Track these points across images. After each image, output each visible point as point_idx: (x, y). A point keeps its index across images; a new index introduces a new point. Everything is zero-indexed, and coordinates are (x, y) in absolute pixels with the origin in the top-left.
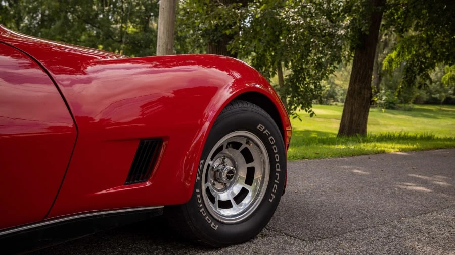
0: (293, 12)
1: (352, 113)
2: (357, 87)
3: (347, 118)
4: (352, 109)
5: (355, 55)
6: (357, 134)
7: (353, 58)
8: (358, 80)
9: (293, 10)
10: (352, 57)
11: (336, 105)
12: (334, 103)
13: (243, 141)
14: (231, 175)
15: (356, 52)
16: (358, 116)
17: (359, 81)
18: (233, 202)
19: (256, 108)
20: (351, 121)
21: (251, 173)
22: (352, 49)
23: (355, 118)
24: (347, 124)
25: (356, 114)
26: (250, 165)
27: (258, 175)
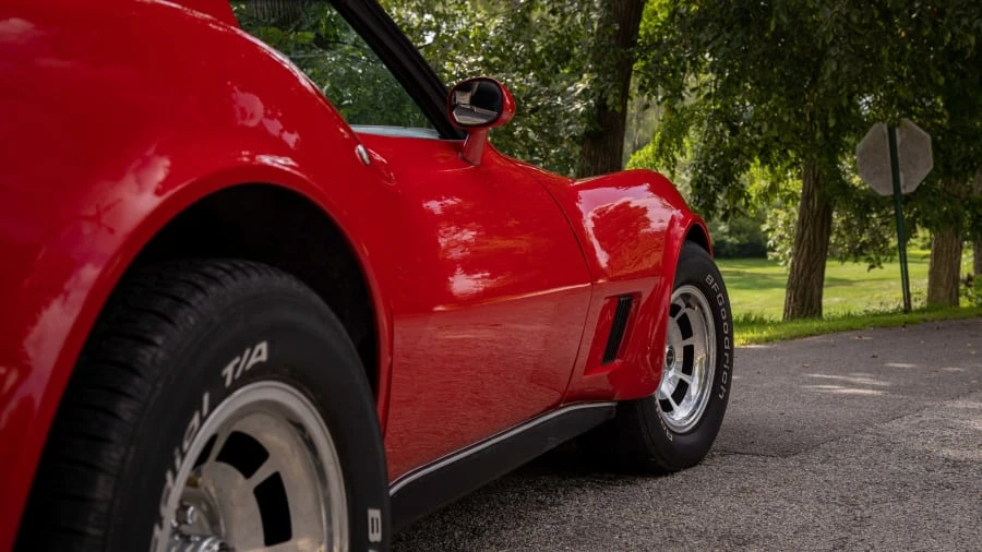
13: (684, 304)
14: (670, 358)
18: (672, 402)
21: (688, 354)
26: (688, 342)
27: (699, 356)
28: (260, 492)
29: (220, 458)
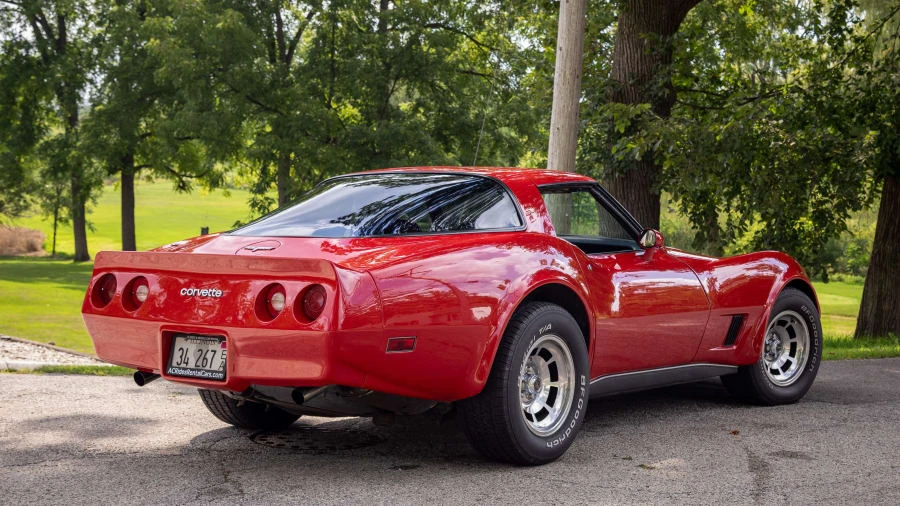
0: (775, 126)
1: (880, 299)
2: (889, 249)
3: (870, 307)
4: (880, 289)
5: (884, 188)
6: (890, 334)
7: (880, 195)
8: (890, 236)
9: (775, 122)
10: (878, 191)
11: (840, 280)
12: (835, 276)
13: (789, 320)
14: (780, 348)
15: (885, 182)
16: (892, 303)
17: (893, 238)
18: (781, 371)
19: (800, 293)
20: (879, 314)
21: (793, 347)
22: (878, 178)
23: (886, 307)
24: (871, 320)
25: (888, 299)
26: (793, 340)
27: (800, 347)
28: (550, 366)
29: (539, 355)
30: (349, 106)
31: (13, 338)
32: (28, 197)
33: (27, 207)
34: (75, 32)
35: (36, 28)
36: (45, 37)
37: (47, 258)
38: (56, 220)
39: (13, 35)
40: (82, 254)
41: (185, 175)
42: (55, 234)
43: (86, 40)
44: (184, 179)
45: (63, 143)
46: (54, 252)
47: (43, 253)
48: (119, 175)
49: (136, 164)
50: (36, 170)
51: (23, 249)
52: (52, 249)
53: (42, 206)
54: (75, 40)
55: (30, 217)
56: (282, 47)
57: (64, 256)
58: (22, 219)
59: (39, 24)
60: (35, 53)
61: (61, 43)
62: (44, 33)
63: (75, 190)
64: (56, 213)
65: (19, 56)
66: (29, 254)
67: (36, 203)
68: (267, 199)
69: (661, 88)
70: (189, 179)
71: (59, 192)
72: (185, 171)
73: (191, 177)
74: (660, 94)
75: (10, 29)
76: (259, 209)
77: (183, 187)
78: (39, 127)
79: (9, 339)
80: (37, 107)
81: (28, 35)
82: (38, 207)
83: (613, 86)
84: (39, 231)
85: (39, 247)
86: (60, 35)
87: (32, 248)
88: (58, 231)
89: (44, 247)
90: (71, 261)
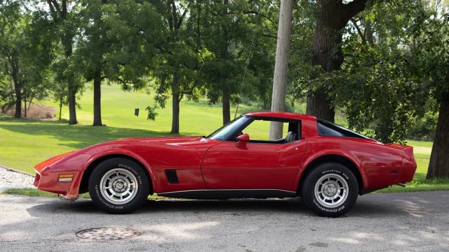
1: (438, 159)
2: (442, 135)
3: (434, 163)
4: (438, 155)
8: (443, 129)
20: (438, 166)
24: (434, 169)
25: (442, 159)
30: (207, 51)
31: (13, 169)
32: (47, 91)
33: (47, 95)
34: (71, 8)
35: (51, 5)
36: (56, 10)
37: (56, 122)
38: (61, 103)
39: (39, 8)
40: (73, 120)
41: (127, 82)
42: (61, 110)
43: (77, 12)
44: (127, 84)
45: (64, 65)
46: (60, 118)
47: (54, 119)
48: (93, 82)
49: (102, 76)
50: (51, 78)
51: (44, 117)
52: (59, 117)
53: (55, 95)
54: (72, 12)
55: (49, 100)
56: (176, 20)
57: (64, 121)
58: (45, 101)
59: (52, 3)
60: (50, 18)
61: (64, 13)
62: (55, 8)
63: (70, 88)
64: (62, 99)
65: (42, 19)
66: (46, 120)
67: (51, 94)
68: (163, 96)
69: (335, 55)
70: (129, 84)
71: (63, 88)
72: (128, 80)
73: (130, 83)
74: (334, 58)
75: (37, 6)
76: (159, 101)
77: (126, 88)
78: (51, 56)
79: (11, 170)
80: (50, 46)
81: (46, 8)
82: (53, 96)
83: (313, 53)
84: (54, 108)
85: (53, 115)
86: (63, 9)
87: (49, 116)
88: (62, 108)
89: (55, 116)
90: (68, 124)
